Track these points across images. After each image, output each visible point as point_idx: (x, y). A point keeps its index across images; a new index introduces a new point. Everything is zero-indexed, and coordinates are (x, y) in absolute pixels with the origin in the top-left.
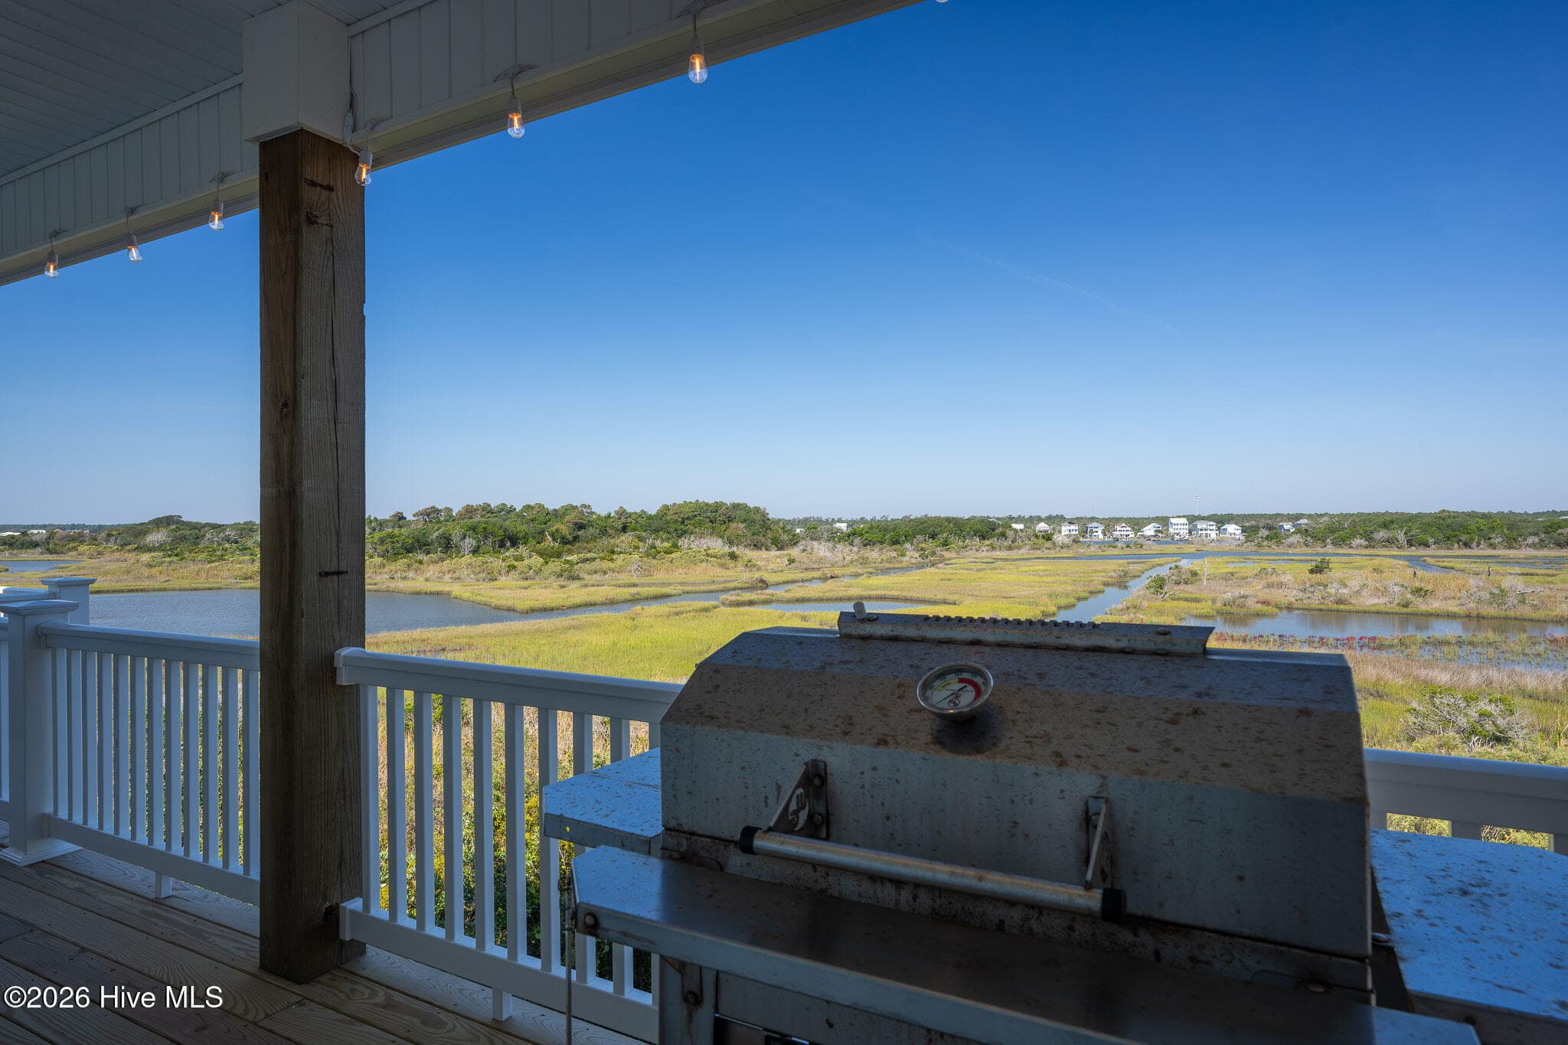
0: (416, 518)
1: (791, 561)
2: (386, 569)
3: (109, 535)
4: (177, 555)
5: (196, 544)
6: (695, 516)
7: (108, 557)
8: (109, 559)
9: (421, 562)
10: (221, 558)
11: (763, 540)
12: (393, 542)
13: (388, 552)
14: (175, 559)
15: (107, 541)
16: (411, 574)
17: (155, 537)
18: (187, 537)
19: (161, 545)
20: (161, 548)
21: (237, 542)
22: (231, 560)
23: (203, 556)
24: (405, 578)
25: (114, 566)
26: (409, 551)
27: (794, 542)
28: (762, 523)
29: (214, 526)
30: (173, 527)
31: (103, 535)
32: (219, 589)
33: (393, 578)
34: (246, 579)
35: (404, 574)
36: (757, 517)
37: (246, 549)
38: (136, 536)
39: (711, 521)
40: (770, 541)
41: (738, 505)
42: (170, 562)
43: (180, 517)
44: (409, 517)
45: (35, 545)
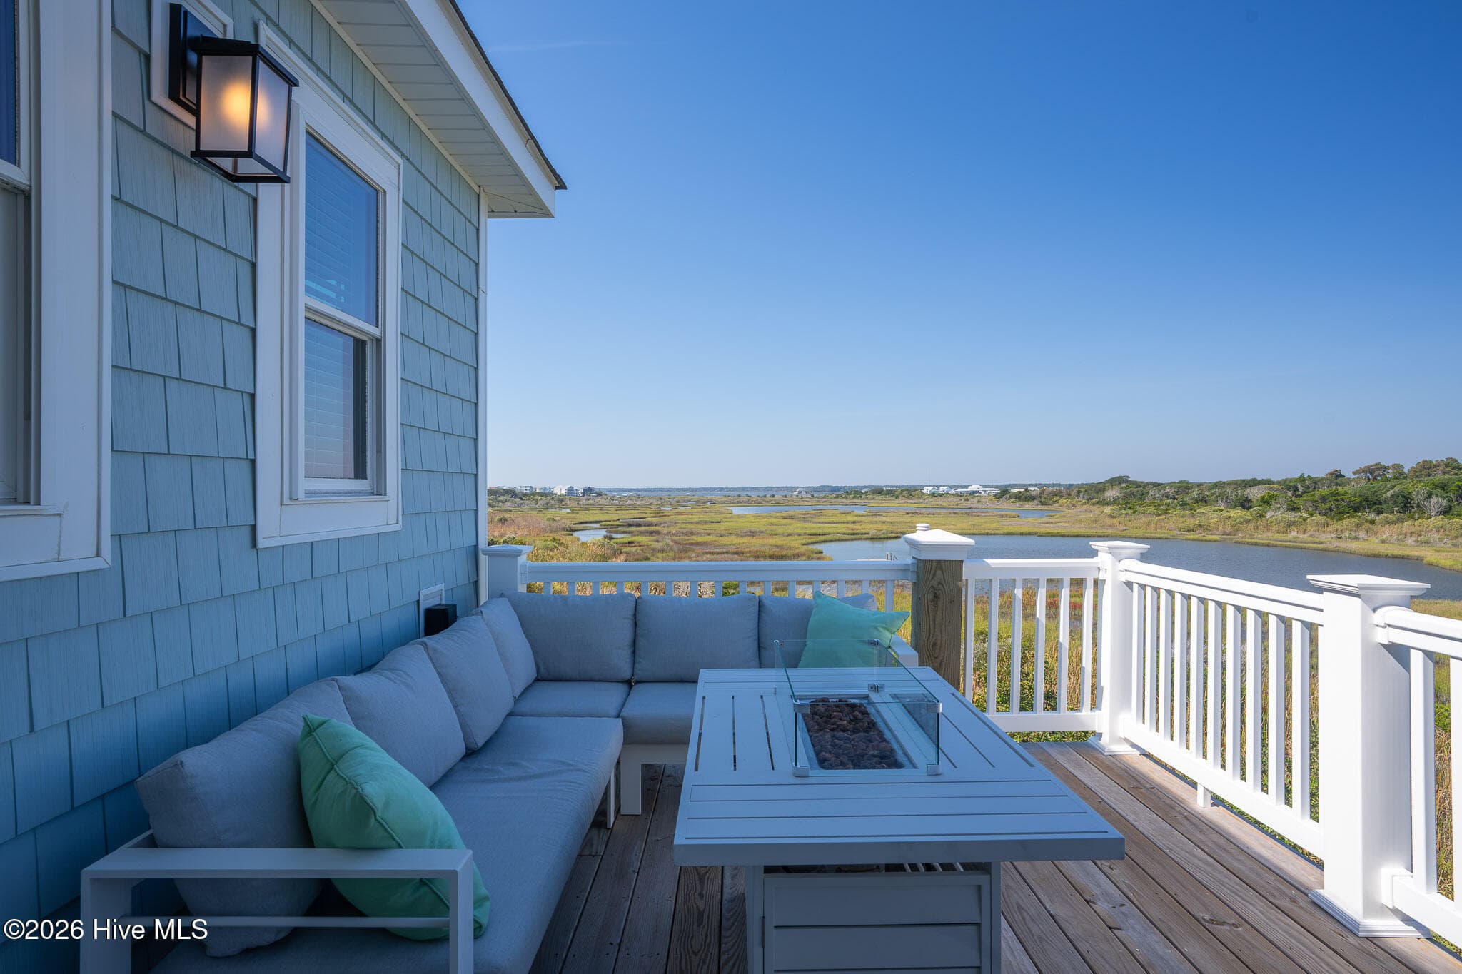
0: (1356, 476)
2: (1331, 528)
3: (1079, 492)
4: (1130, 508)
5: (1141, 499)
7: (1078, 509)
8: (1080, 510)
9: (1373, 522)
10: (1166, 512)
12: (1337, 501)
13: (1331, 510)
14: (1129, 511)
15: (1078, 496)
16: (1361, 534)
17: (1112, 493)
18: (1135, 494)
19: (1116, 500)
20: (1115, 502)
21: (1175, 499)
22: (1174, 513)
23: (1152, 509)
24: (1355, 538)
25: (1083, 516)
26: (1356, 510)
29: (1156, 485)
30: (1123, 485)
31: (1075, 491)
32: (1167, 539)
33: (1340, 538)
34: (1188, 531)
35: (1353, 534)
37: (1186, 504)
38: (1097, 493)
42: (1126, 514)
43: (1128, 477)
44: (1348, 474)
45: (1033, 498)
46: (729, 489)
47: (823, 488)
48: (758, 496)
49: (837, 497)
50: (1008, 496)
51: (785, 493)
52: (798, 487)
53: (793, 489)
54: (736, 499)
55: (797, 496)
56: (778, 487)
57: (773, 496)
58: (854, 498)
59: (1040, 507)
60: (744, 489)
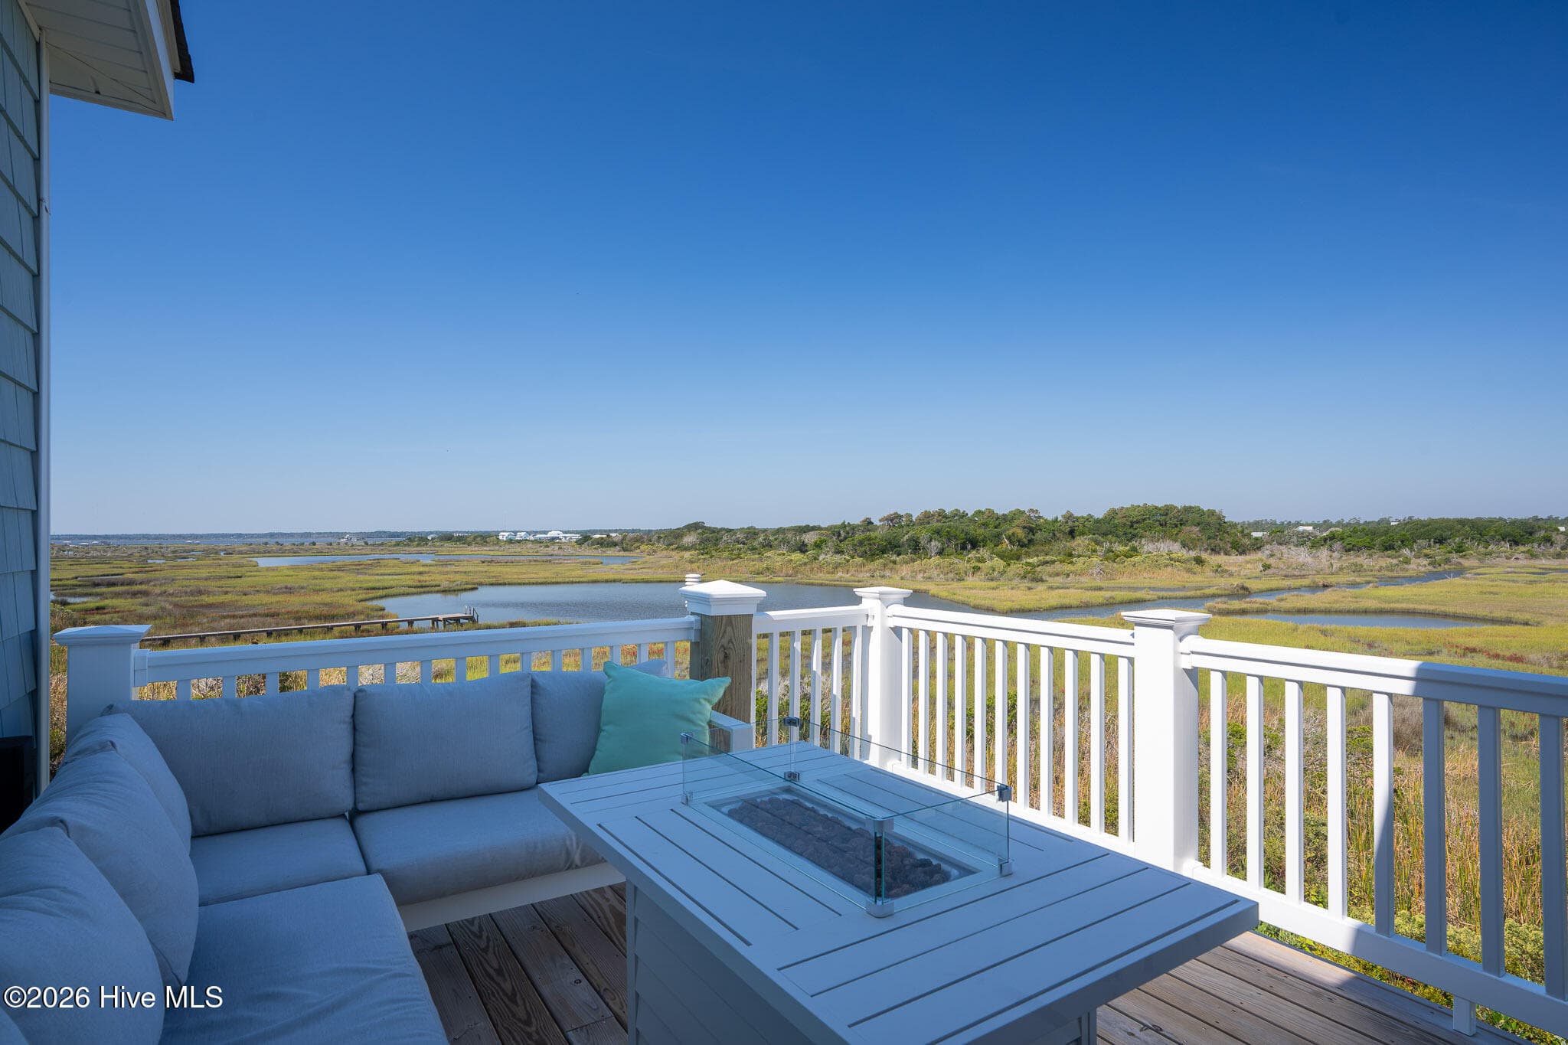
0: (882, 523)
1: (1266, 567)
2: (865, 567)
3: (659, 538)
4: (707, 553)
5: (716, 545)
6: (1145, 519)
7: (659, 554)
8: (660, 556)
9: (894, 562)
10: (739, 557)
11: (1221, 544)
12: (870, 544)
13: (866, 553)
14: (706, 556)
15: (658, 542)
16: (886, 573)
17: (689, 539)
18: (710, 539)
19: (695, 545)
20: (693, 547)
21: (745, 544)
22: (745, 557)
23: (726, 554)
24: (881, 576)
25: (664, 562)
26: (883, 552)
27: (1257, 546)
28: (1218, 526)
29: (729, 531)
30: (700, 531)
31: (655, 537)
33: (871, 576)
34: (758, 574)
35: (881, 573)
36: (1212, 520)
37: (755, 549)
38: (676, 538)
39: (1161, 525)
40: (1229, 545)
41: (1191, 507)
42: (704, 559)
43: (703, 523)
44: (877, 522)
45: (615, 544)
46: (252, 536)
47: (379, 534)
48: (294, 544)
49: (398, 544)
50: (590, 542)
51: (330, 540)
52: (346, 533)
53: (341, 535)
54: (262, 548)
55: (346, 544)
56: (321, 533)
57: (314, 544)
58: (418, 545)
59: (622, 553)
60: (272, 535)
